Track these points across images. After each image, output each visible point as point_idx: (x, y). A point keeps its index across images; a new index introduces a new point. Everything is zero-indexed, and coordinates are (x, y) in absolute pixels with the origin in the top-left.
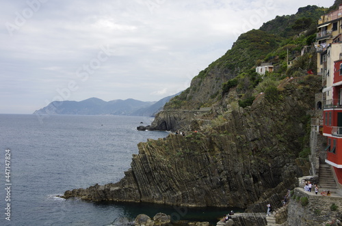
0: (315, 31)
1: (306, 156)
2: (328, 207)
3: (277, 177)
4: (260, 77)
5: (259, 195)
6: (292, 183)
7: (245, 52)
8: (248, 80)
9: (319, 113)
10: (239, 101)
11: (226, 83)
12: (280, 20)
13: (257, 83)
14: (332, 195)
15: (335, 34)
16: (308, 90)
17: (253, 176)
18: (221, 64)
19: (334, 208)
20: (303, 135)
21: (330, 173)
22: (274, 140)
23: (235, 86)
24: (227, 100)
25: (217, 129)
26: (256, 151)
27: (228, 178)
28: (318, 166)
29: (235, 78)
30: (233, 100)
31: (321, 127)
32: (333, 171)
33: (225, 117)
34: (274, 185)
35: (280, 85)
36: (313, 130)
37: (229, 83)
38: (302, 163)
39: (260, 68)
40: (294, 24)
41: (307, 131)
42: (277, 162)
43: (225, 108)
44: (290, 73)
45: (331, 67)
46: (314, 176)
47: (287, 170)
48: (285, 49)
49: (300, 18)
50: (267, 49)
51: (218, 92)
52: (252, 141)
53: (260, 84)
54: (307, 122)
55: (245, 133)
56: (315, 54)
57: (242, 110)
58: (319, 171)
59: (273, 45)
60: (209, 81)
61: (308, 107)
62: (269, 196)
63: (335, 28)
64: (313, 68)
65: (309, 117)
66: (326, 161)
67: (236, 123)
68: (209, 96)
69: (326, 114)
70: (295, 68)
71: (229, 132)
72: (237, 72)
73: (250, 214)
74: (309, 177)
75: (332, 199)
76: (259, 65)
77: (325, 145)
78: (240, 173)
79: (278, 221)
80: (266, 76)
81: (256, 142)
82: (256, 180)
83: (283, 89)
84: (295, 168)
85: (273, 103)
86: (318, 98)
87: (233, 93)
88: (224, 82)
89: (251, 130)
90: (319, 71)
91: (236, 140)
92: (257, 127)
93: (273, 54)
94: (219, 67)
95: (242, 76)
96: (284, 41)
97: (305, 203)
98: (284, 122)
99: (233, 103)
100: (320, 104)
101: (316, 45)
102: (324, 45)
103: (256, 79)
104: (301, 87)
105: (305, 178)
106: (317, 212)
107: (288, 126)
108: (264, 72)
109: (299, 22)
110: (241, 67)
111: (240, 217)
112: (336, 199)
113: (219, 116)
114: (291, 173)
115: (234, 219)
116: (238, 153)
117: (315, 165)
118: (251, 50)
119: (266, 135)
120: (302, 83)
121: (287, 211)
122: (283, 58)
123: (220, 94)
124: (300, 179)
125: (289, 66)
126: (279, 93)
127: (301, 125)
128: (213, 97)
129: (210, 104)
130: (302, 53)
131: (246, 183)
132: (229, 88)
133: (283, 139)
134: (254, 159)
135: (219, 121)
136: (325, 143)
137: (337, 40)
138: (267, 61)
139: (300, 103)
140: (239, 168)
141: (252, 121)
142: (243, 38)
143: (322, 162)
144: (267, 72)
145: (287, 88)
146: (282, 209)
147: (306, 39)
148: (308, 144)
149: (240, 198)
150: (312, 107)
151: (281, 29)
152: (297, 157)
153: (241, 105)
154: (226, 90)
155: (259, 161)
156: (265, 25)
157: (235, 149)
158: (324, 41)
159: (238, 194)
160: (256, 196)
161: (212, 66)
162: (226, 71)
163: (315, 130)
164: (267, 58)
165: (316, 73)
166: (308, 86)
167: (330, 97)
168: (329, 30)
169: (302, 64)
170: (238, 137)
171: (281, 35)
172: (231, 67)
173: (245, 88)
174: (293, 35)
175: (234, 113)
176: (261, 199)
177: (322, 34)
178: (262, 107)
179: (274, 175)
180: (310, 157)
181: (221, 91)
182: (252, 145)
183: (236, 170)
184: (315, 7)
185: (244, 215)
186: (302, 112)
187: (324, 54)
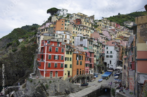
0: (37, 31)
1: (33, 67)
2: (38, 82)
3: (24, 74)
4: (20, 43)
5: (17, 80)
6: (28, 76)
7: (15, 34)
8: (16, 43)
9: (37, 55)
10: (12, 50)
11: (8, 44)
12: (27, 26)
13: (19, 44)
14: (39, 78)
15: (42, 33)
16: (34, 48)
17: (16, 74)
18: (7, 37)
19: (39, 82)
20: (32, 61)
21: (39, 72)
22: (23, 62)
23: (11, 45)
24: (8, 49)
25: (4, 59)
26: (17, 66)
27: (7, 75)
28: (36, 70)
29: (12, 42)
30: (10, 49)
31: (37, 59)
32: (40, 71)
33: (7, 55)
34: (22, 77)
35: (26, 45)
36: (35, 59)
37: (9, 44)
38: (31, 69)
39: (20, 40)
40: (31, 28)
41: (33, 60)
42: (24, 69)
43: (7, 52)
44: (29, 42)
45: (41, 42)
46: (35, 73)
47: (27, 72)
48: (28, 35)
49: (33, 27)
50: (23, 34)
51: (5, 47)
52: (16, 63)
53: (20, 45)
54: (33, 57)
55: (13, 60)
56: (36, 37)
57: (13, 53)
58: (36, 72)
59: (25, 34)
60: (2, 42)
61: (34, 53)
62: (21, 80)
63: (42, 31)
64: (36, 42)
65: (34, 56)
66: (38, 69)
67: (11, 57)
68: (2, 47)
69: (38, 55)
70: (31, 41)
71: (8, 60)
72: (12, 40)
73: (14, 87)
74: (33, 73)
75: (39, 79)
76: (20, 39)
77: (38, 64)
78: (11, 73)
79: (23, 88)
80: (22, 42)
81: (17, 63)
82: (16, 75)
83: (27, 47)
84: (29, 71)
85: (23, 51)
86: (37, 50)
87: (10, 47)
88: (8, 43)
89: (16, 59)
90: (37, 43)
91: (10, 62)
92: (18, 58)
93: (24, 36)
94: (6, 38)
95: (14, 42)
96: (28, 33)
97: (31, 82)
98: (27, 57)
99: (10, 50)
100: (37, 52)
101: (37, 35)
102: (39, 36)
103: (18, 43)
104: (32, 47)
105: (32, 74)
106: (35, 84)
107: (28, 58)
108: (21, 41)
109: (32, 28)
110: (14, 39)
111: (10, 88)
112: (40, 79)
113: (5, 55)
114: (28, 73)
115: (8, 89)
116: (11, 67)
117: (35, 70)
118: (18, 34)
119: (21, 61)
120: (32, 46)
121: (26, 84)
122: (27, 38)
123: (6, 47)
124: (30, 74)
125: (29, 40)
126: (26, 48)
127: (31, 58)
128: (3, 48)
129: (2, 50)
130: (33, 37)
131: (13, 76)
132: (9, 45)
133: (26, 62)
134: (16, 68)
135: (5, 56)
136: (38, 63)
137: (42, 35)
138: (22, 38)
139: (32, 51)
140: (11, 72)
141: (16, 56)
142: (15, 30)
143: (37, 69)
144: (22, 41)
145: (28, 47)
146: (25, 84)
147: (34, 33)
148: (33, 64)
149: (11, 81)
150: (35, 53)
151: (27, 29)
152: (30, 67)
153: (13, 51)
154: (8, 46)
155: (18, 69)
156: (23, 27)
157: (10, 65)
158: (39, 34)
159: (10, 80)
160: (16, 80)
161: (4, 37)
162: (8, 40)
163: (35, 60)
164: (22, 37)
165: (36, 43)
166: (34, 47)
167: (40, 50)
168: (41, 32)
169: (33, 40)
170: (11, 61)
171: (27, 31)
172: (10, 39)
173: (15, 46)
174: (31, 31)
175: (10, 54)
176: (18, 81)
177: (39, 32)
178: (20, 52)
179: (23, 73)
180: (34, 67)
181: (6, 46)
182: (16, 64)
183: (10, 72)
184: (37, 24)
185: (12, 87)
186: (32, 54)
187: (39, 38)
